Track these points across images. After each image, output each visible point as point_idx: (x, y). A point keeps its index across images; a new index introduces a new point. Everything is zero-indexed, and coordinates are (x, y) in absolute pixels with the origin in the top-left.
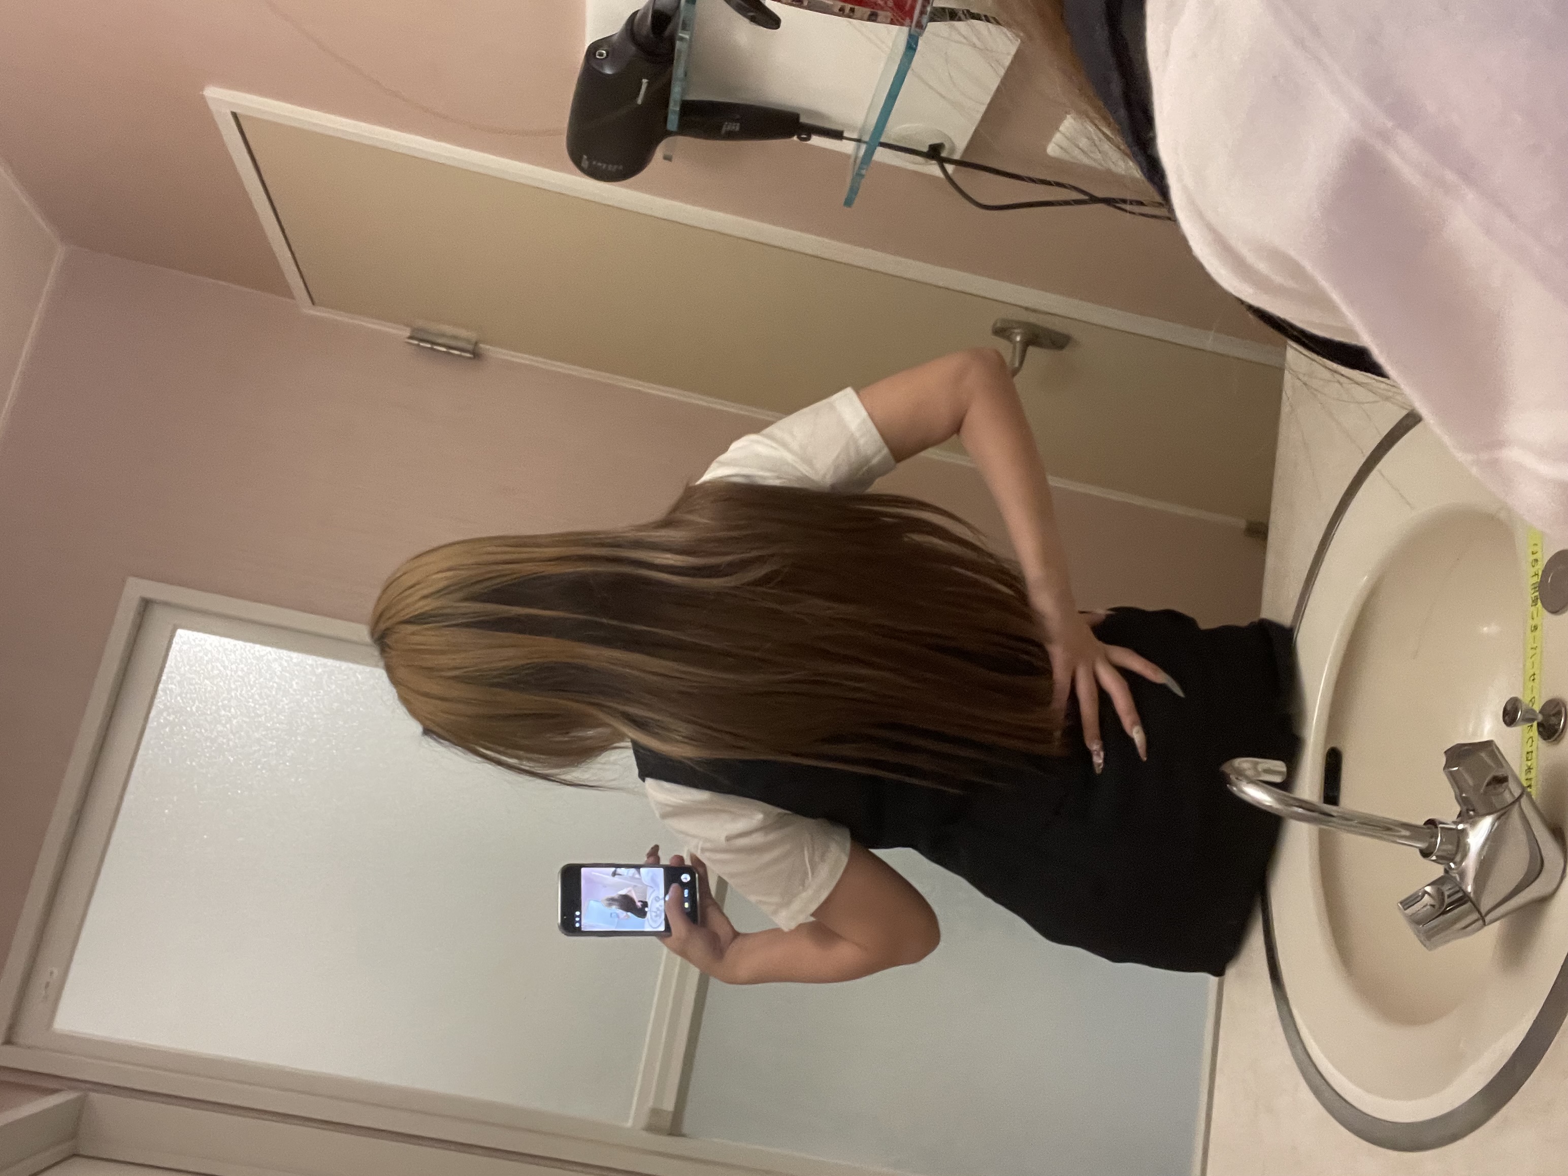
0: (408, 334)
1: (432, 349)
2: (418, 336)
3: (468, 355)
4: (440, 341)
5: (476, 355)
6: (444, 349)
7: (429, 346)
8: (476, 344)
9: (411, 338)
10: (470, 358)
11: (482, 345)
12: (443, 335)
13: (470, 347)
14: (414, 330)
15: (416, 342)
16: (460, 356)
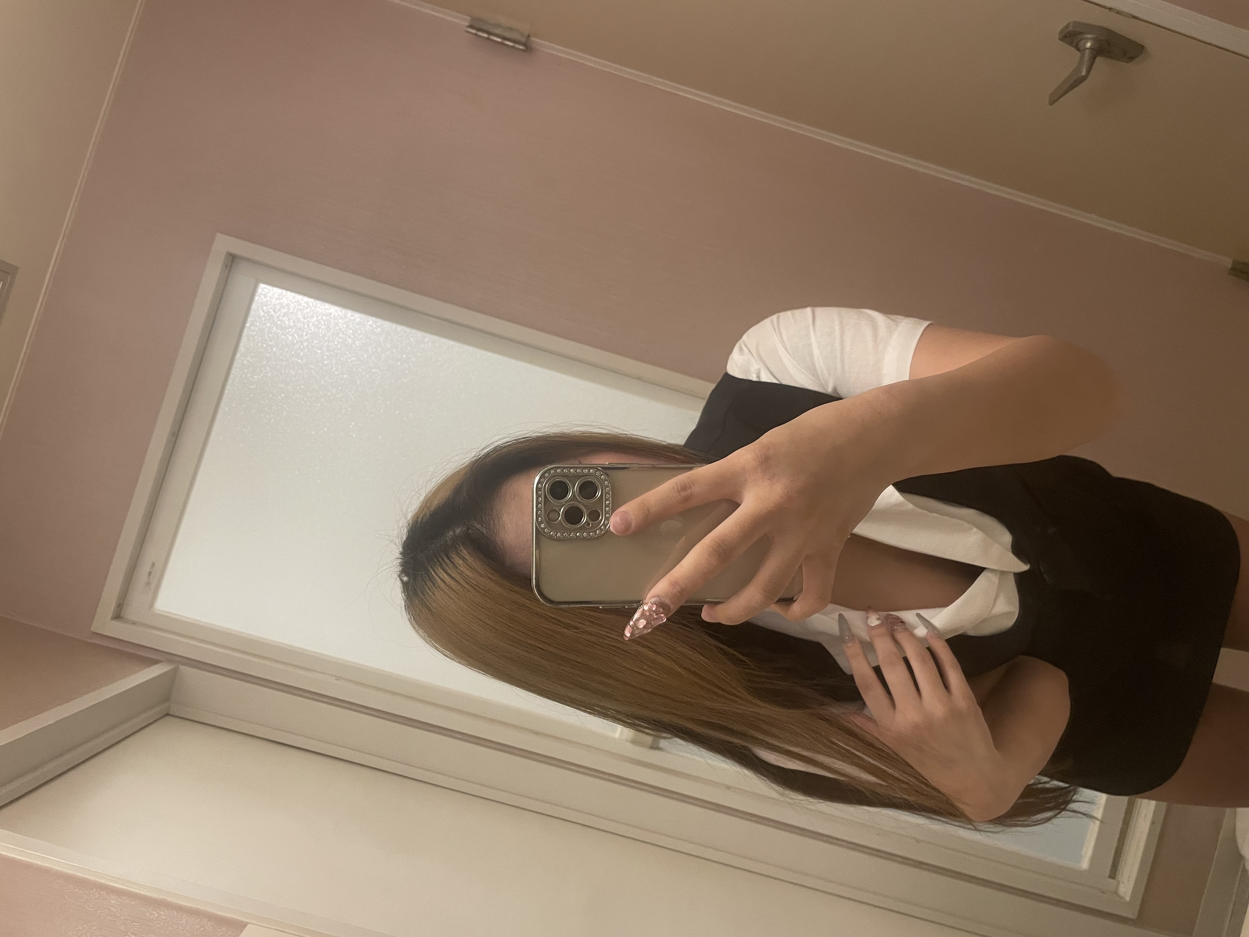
0: (467, 24)
1: (488, 39)
2: (476, 25)
3: (521, 47)
4: (497, 31)
5: (528, 48)
6: (499, 40)
7: (485, 35)
8: (529, 36)
9: (471, 26)
10: (522, 50)
11: (533, 39)
12: (499, 26)
13: (523, 40)
14: (473, 19)
15: (474, 31)
16: (513, 47)
